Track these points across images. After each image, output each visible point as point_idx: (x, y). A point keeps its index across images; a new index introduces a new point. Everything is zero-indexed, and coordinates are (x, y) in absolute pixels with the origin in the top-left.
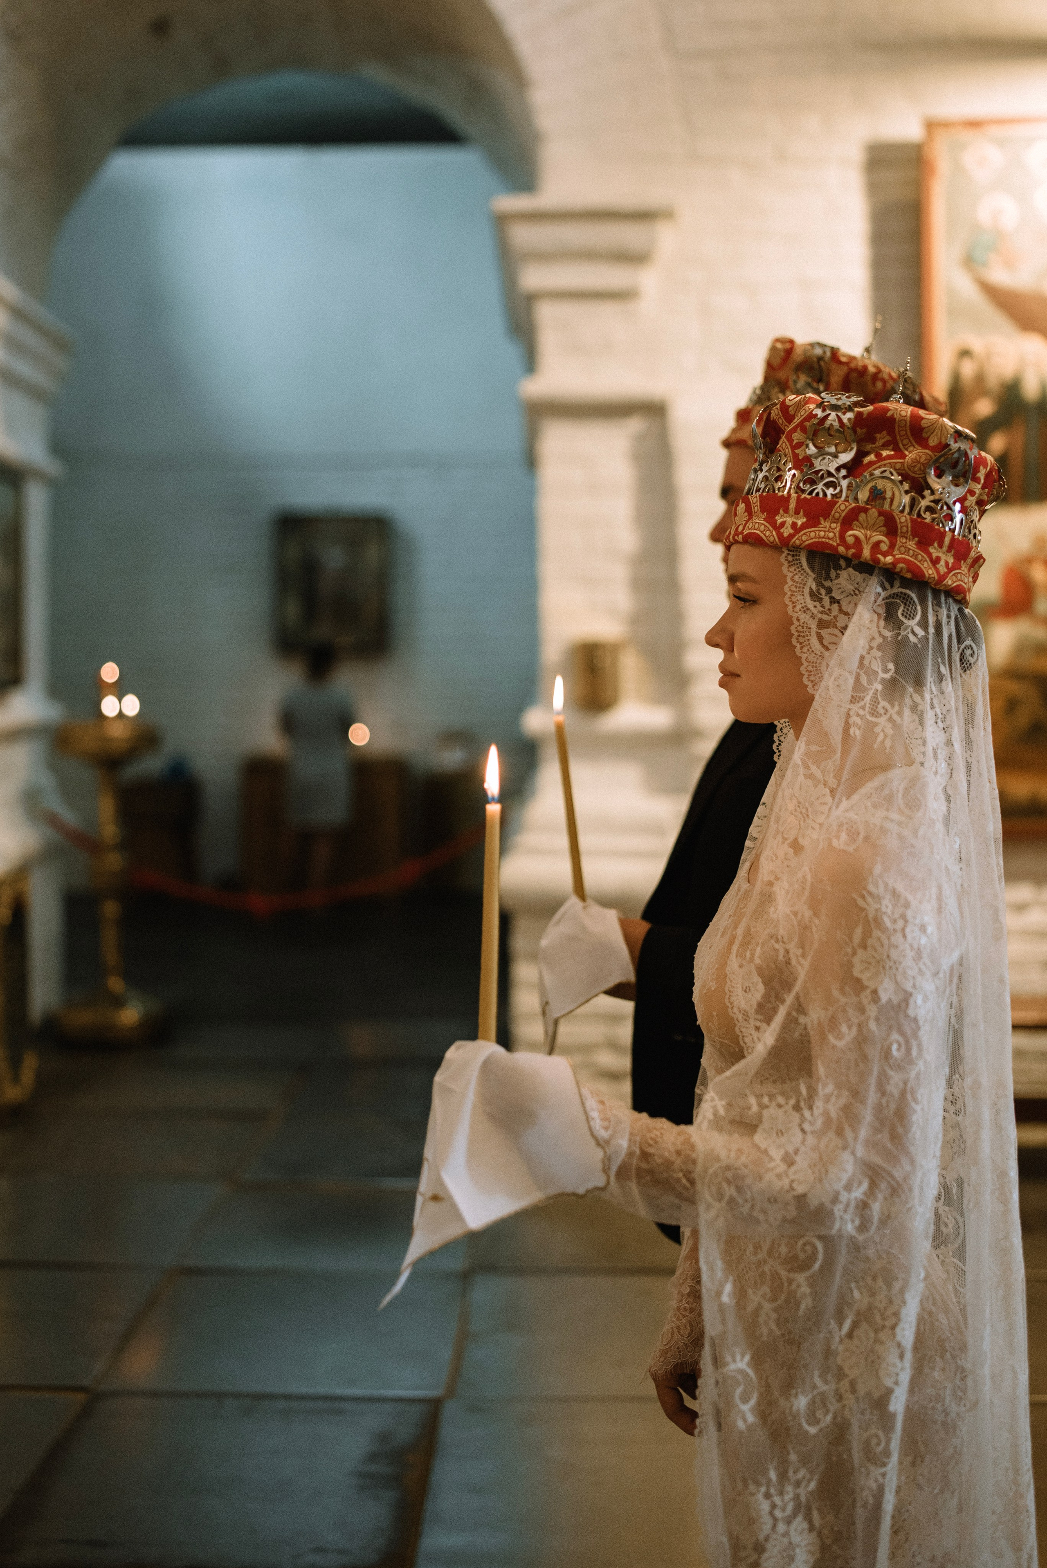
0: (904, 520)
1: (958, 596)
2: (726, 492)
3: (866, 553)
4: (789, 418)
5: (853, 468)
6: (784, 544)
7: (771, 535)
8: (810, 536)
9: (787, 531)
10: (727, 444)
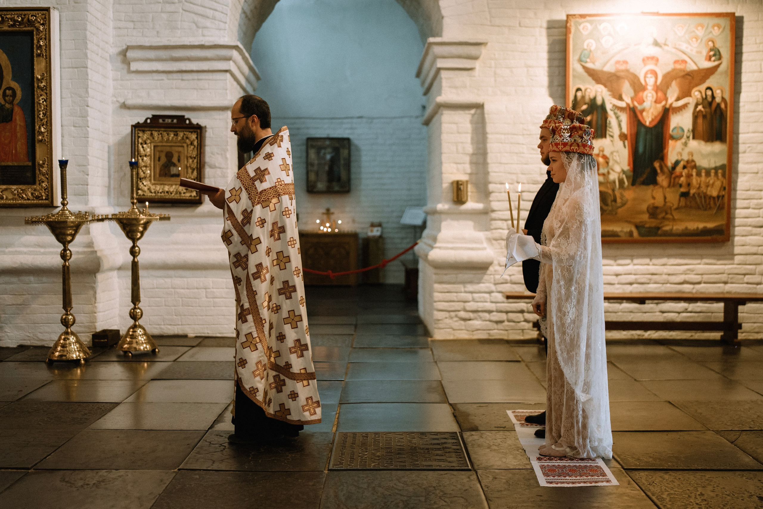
0: (580, 144)
1: (591, 155)
2: (541, 138)
3: (575, 151)
4: (557, 129)
5: (570, 136)
6: (560, 151)
7: (557, 150)
8: (565, 149)
9: (560, 149)
10: (541, 127)
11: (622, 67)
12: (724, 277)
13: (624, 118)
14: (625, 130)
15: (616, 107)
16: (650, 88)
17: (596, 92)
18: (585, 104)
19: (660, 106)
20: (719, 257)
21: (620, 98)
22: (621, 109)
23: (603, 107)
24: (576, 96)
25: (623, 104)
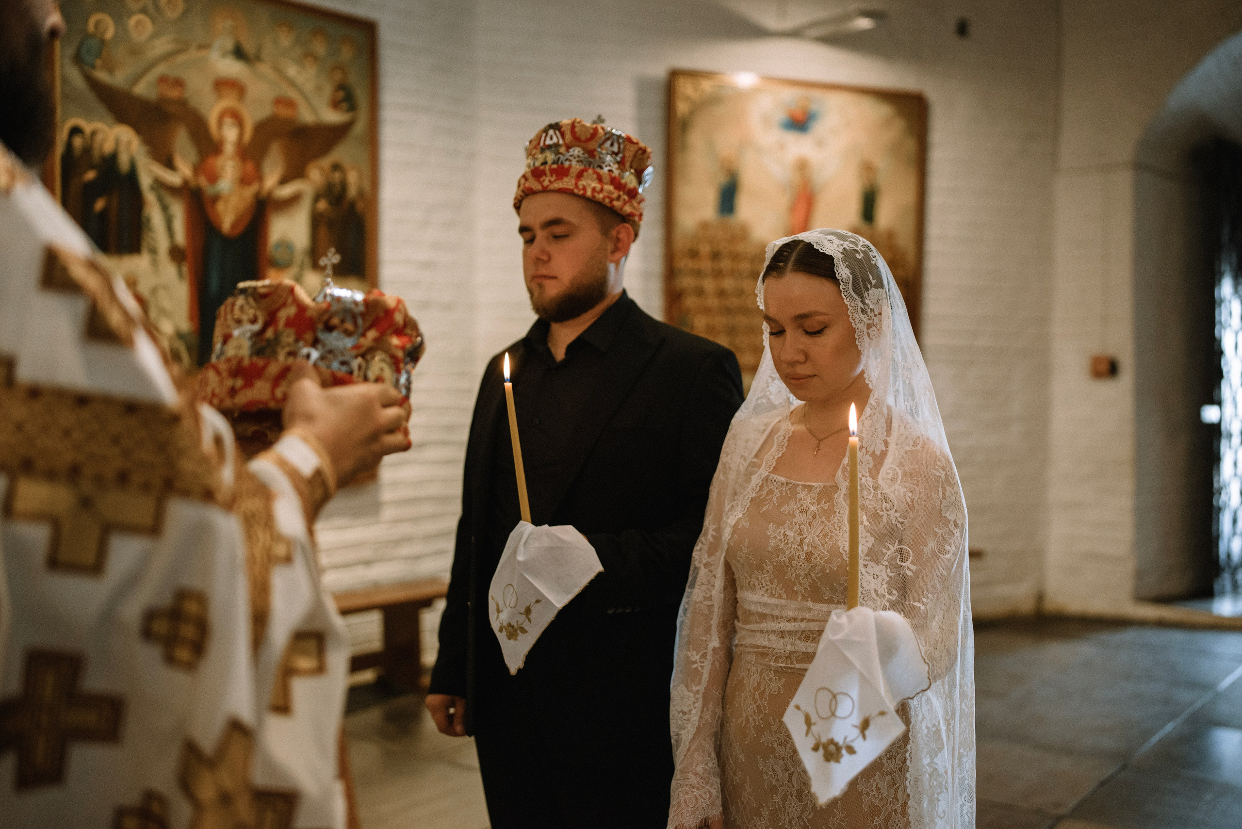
11: (173, 93)
12: (366, 554)
13: (178, 211)
14: (181, 238)
15: (159, 185)
16: (229, 148)
17: (117, 142)
18: (92, 167)
19: (249, 192)
20: (357, 514)
21: (169, 164)
22: (174, 191)
23: (132, 177)
24: (69, 145)
25: (174, 179)
